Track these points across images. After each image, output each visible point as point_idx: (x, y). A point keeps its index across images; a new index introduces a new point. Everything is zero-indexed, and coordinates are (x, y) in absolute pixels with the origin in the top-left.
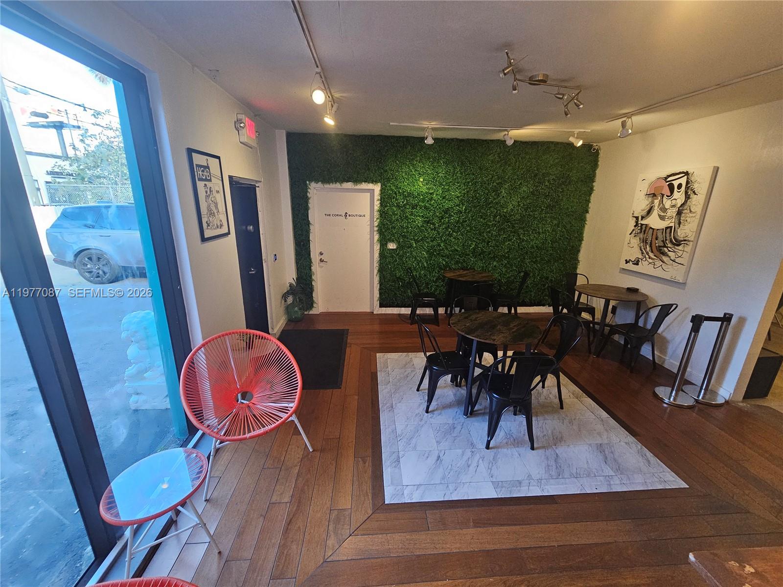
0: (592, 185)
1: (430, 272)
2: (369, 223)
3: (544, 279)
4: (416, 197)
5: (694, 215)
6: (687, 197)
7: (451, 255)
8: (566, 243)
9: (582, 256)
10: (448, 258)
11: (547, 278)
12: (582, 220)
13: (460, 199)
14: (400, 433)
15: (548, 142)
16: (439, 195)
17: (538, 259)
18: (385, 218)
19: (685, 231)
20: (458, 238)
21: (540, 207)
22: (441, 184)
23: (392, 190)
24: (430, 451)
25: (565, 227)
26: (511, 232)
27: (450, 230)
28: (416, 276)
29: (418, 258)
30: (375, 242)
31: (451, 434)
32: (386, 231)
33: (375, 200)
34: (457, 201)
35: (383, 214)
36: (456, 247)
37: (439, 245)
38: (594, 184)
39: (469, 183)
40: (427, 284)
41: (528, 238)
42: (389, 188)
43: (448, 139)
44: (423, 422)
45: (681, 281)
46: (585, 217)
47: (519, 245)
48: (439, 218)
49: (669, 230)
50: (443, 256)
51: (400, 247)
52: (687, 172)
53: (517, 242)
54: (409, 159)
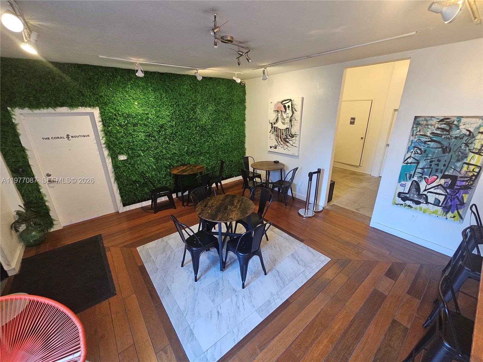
0: (245, 105)
1: (159, 172)
2: (95, 141)
3: (231, 162)
4: (135, 117)
5: (297, 122)
6: (293, 113)
7: (172, 157)
8: (238, 139)
9: (247, 146)
10: (170, 159)
11: (232, 161)
12: (243, 125)
13: (170, 117)
14: (184, 309)
15: (218, 78)
16: (153, 115)
17: (226, 151)
18: (111, 136)
19: (294, 130)
20: (174, 145)
21: (221, 119)
22: (153, 107)
23: (111, 112)
24: (211, 311)
25: (236, 130)
26: (208, 136)
27: (167, 140)
28: (149, 177)
29: (148, 164)
30: (106, 157)
31: (218, 290)
32: (114, 146)
33: (97, 122)
34: (168, 119)
35: (107, 133)
36: (174, 151)
37: (162, 152)
38: (246, 104)
39: (173, 105)
40: (159, 181)
41: (218, 139)
42: (108, 111)
43: (151, 72)
44: (196, 291)
45: (297, 155)
46: (245, 124)
47: (214, 144)
48: (157, 132)
49: (287, 129)
50: (166, 159)
51: (130, 157)
52: (291, 99)
53: (212, 142)
54: (121, 87)
